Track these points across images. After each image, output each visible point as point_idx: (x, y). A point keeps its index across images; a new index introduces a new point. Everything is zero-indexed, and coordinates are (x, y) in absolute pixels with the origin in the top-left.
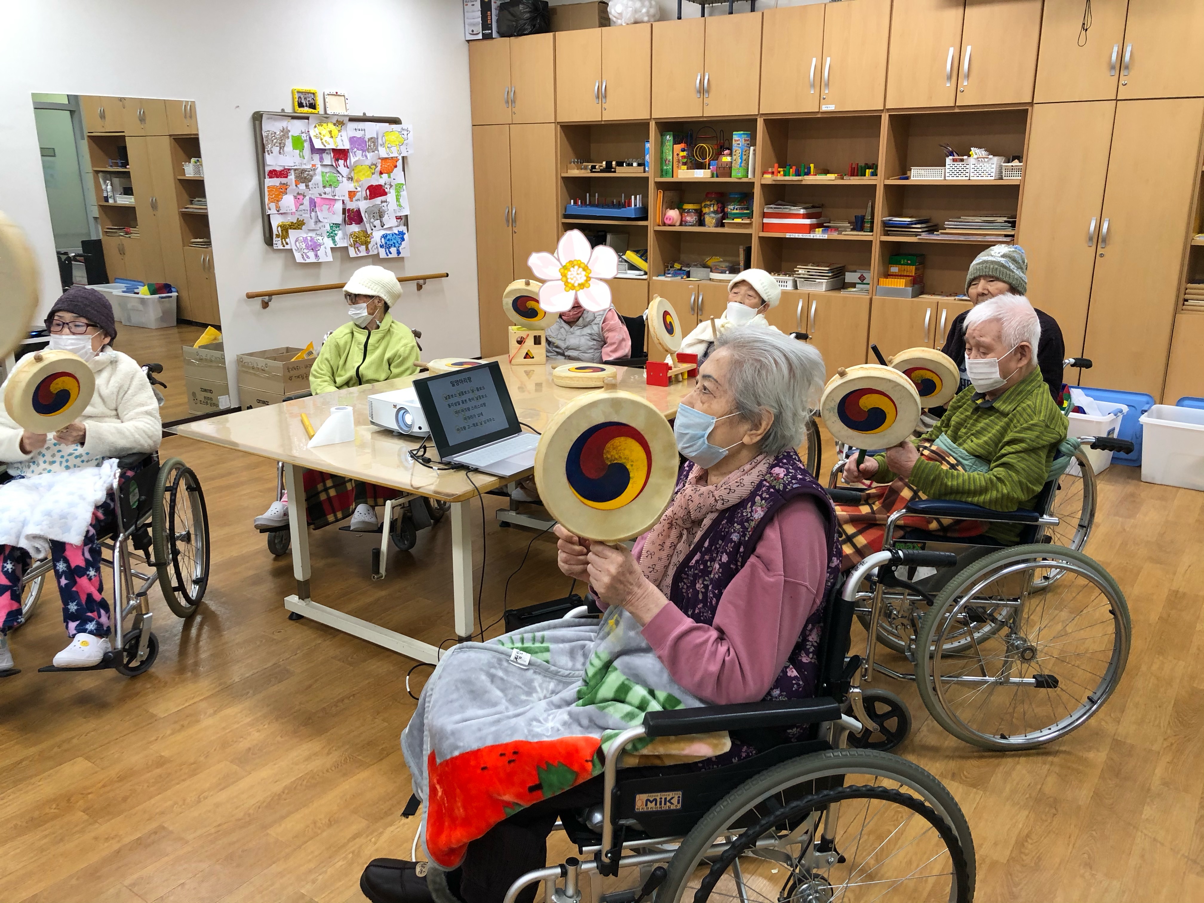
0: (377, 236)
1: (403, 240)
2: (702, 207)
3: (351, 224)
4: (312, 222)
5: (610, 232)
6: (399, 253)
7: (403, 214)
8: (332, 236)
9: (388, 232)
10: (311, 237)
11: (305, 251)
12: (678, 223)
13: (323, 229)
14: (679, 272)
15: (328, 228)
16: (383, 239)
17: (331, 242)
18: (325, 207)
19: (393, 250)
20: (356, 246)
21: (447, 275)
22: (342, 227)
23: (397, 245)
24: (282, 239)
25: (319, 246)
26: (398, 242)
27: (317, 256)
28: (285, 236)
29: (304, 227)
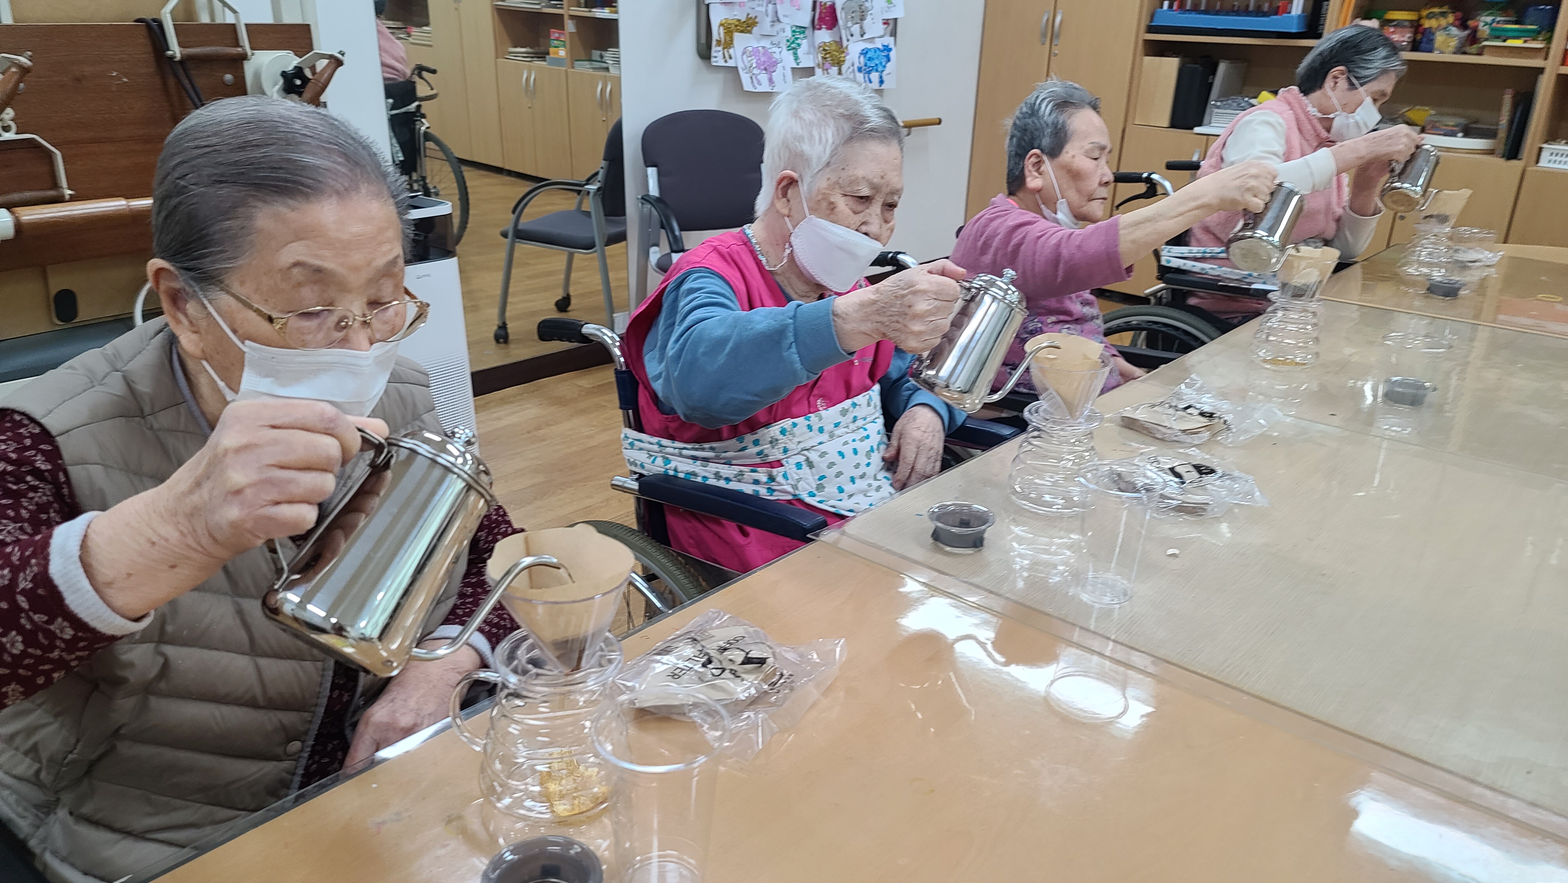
0: (854, 50)
1: (889, 60)
2: (1420, 18)
3: (820, 29)
4: (768, 21)
5: (1225, 58)
6: (881, 82)
7: (891, 16)
8: (793, 47)
9: (869, 46)
10: (763, 47)
11: (756, 71)
13: (781, 34)
15: (789, 33)
16: (862, 57)
17: (792, 58)
19: (875, 76)
20: (826, 67)
21: (939, 122)
22: (809, 32)
23: (879, 68)
24: (724, 49)
25: (775, 63)
26: (881, 63)
27: (771, 80)
28: (728, 44)
29: (755, 29)
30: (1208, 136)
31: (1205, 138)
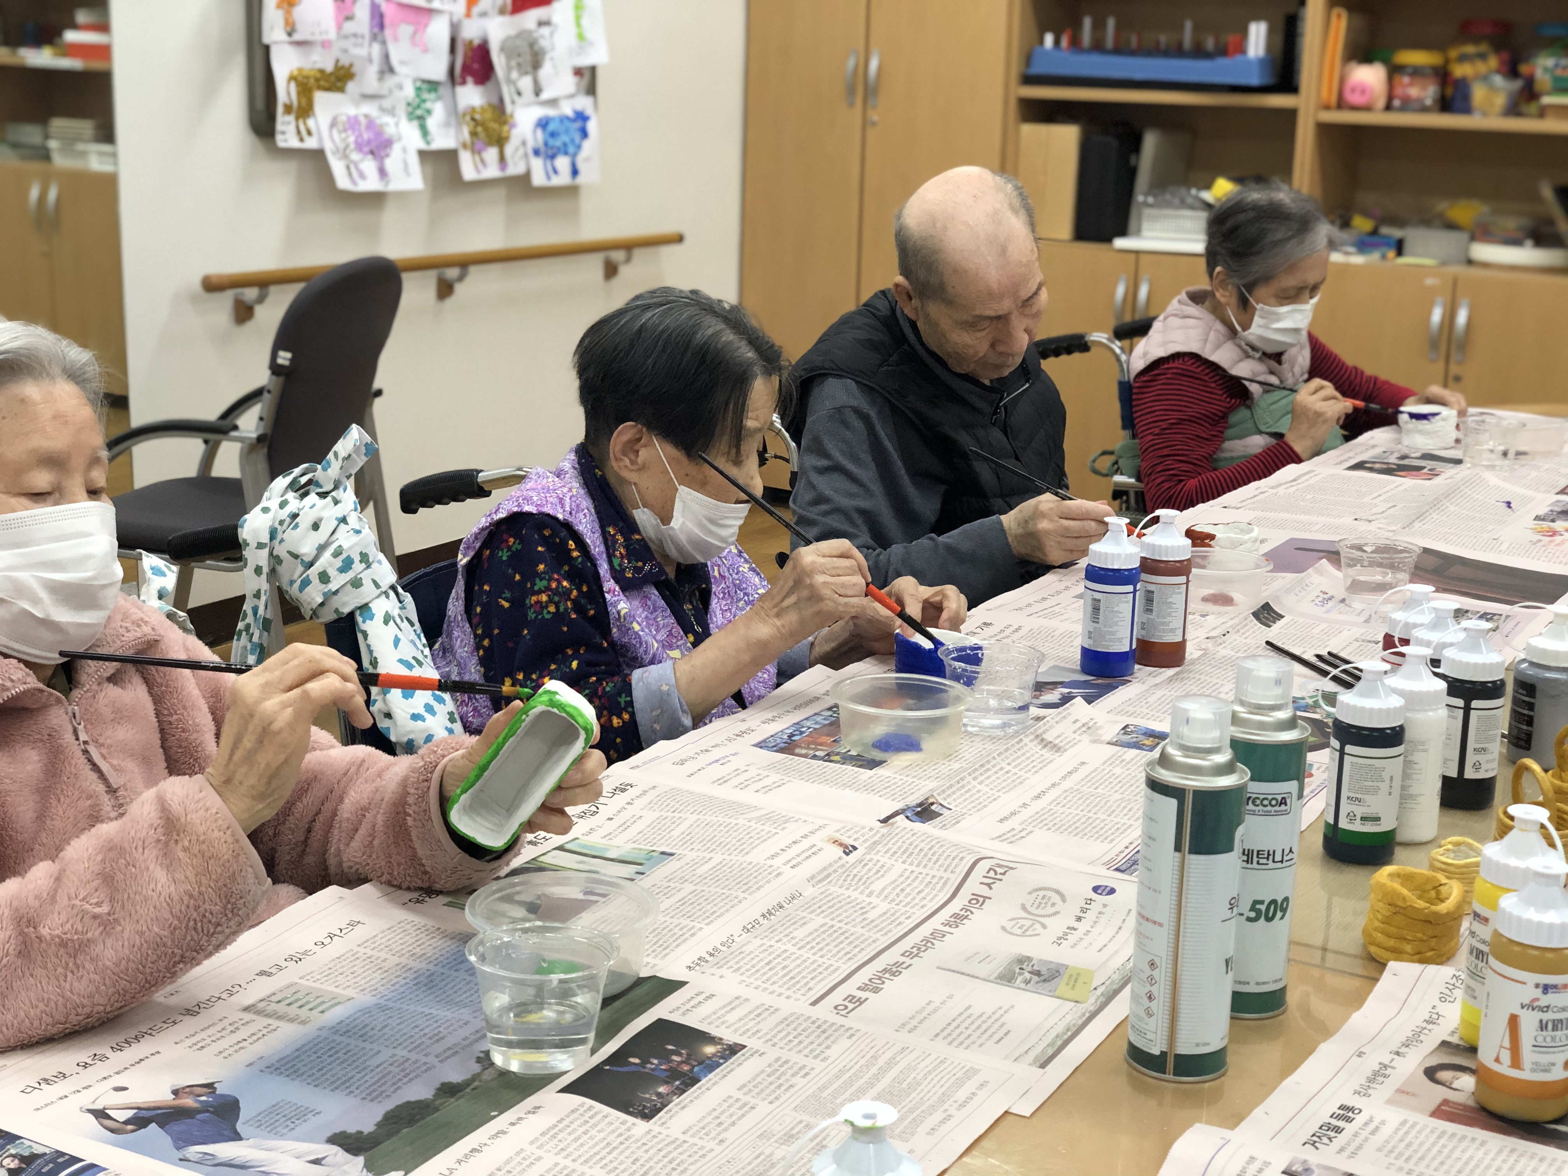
0: (525, 118)
1: (584, 134)
2: (1447, 61)
4: (373, 70)
6: (575, 172)
7: (585, 61)
8: (418, 115)
9: (551, 112)
10: (368, 116)
11: (355, 156)
12: (1381, 103)
13: (397, 94)
15: (409, 91)
16: (539, 131)
18: (405, 30)
19: (563, 163)
20: (477, 148)
21: (679, 239)
22: (445, 91)
23: (571, 150)
24: (297, 119)
25: (388, 144)
26: (572, 141)
27: (382, 172)
28: (304, 110)
29: (351, 86)
30: (1137, 253)
31: (1132, 257)
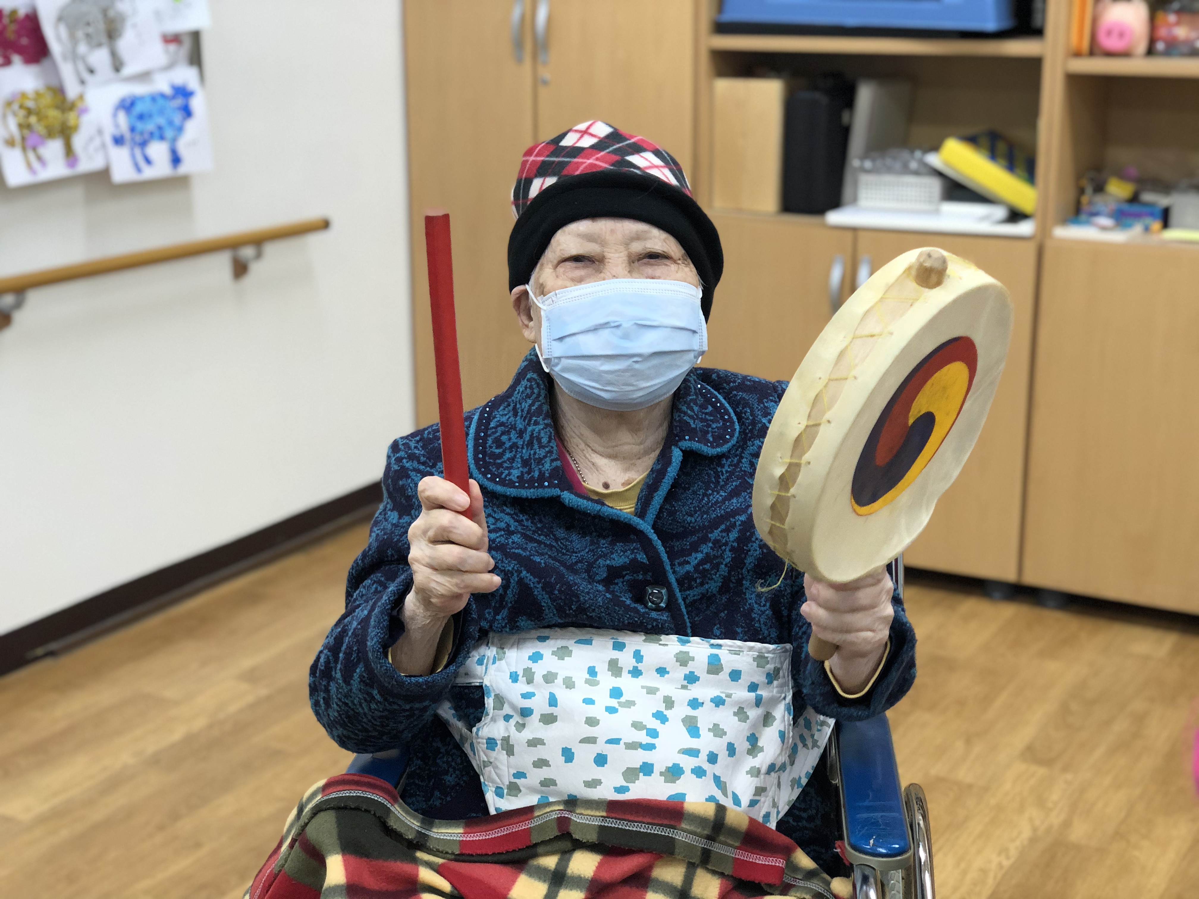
0: (101, 100)
1: (187, 112)
3: (7, 65)
6: (176, 160)
9: (139, 89)
12: (1142, 47)
14: (1135, 208)
16: (122, 114)
19: (158, 150)
20: (29, 145)
21: (325, 225)
23: (169, 133)
26: (171, 123)
30: (854, 230)
31: (849, 235)
